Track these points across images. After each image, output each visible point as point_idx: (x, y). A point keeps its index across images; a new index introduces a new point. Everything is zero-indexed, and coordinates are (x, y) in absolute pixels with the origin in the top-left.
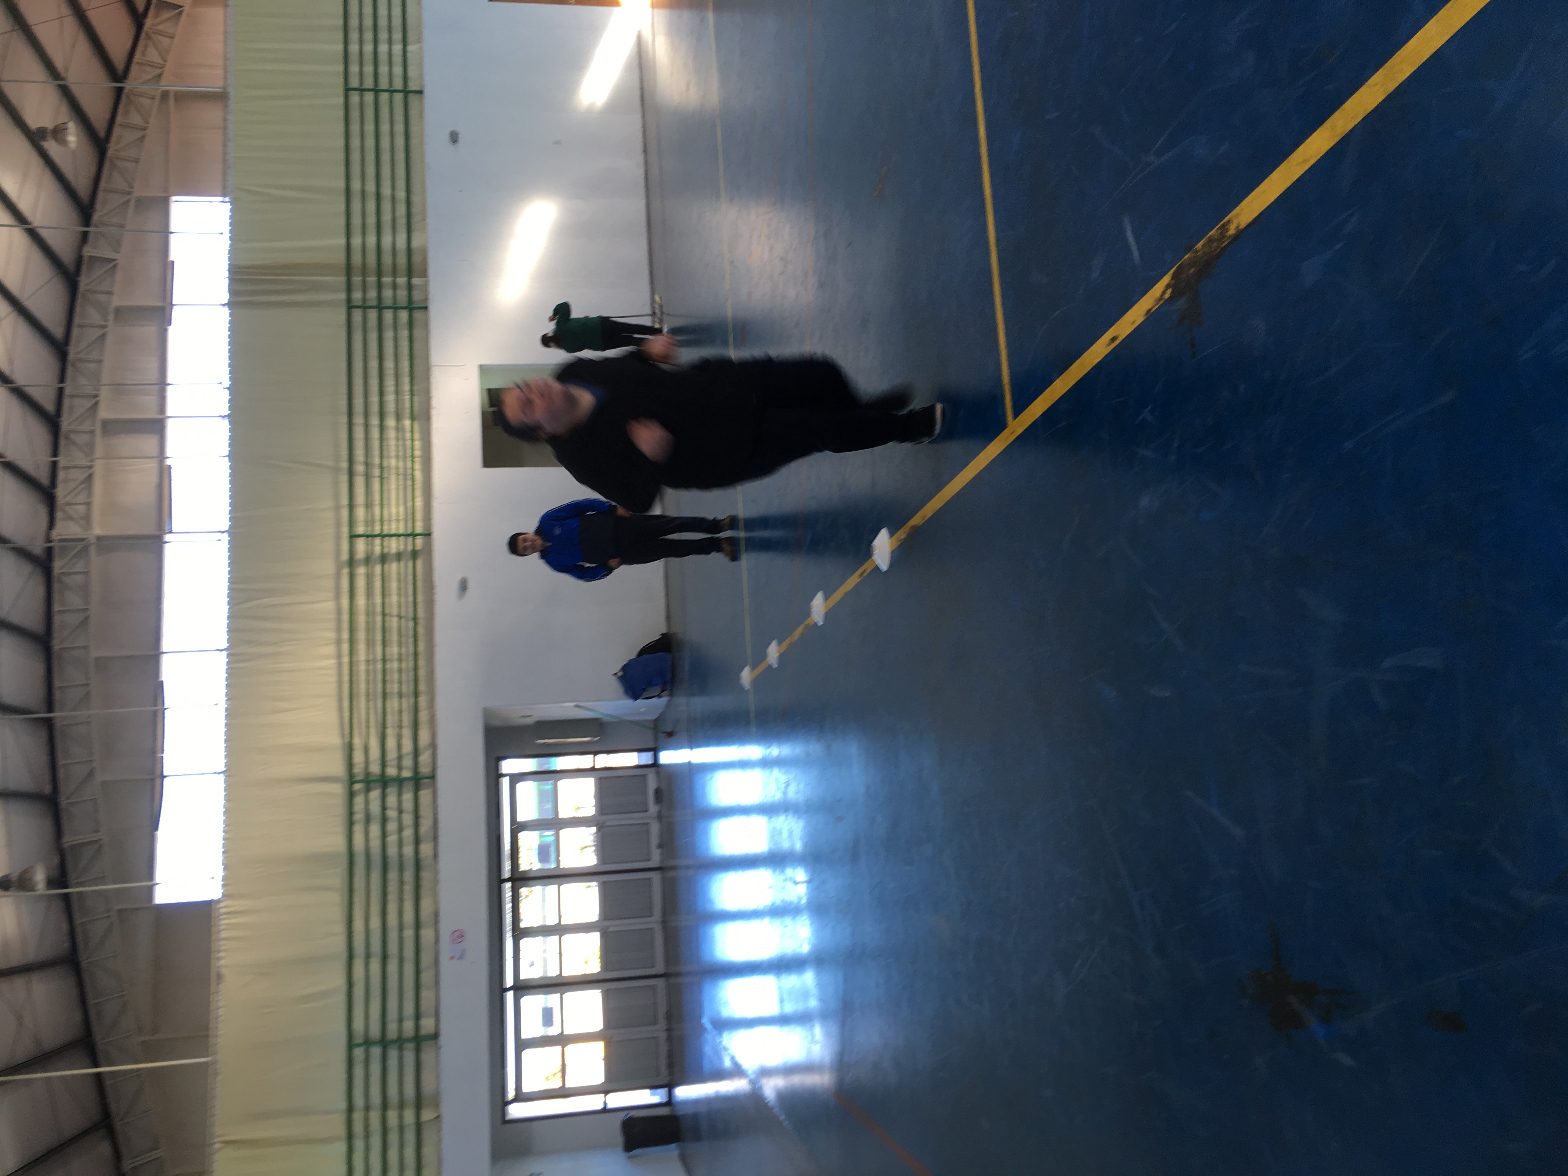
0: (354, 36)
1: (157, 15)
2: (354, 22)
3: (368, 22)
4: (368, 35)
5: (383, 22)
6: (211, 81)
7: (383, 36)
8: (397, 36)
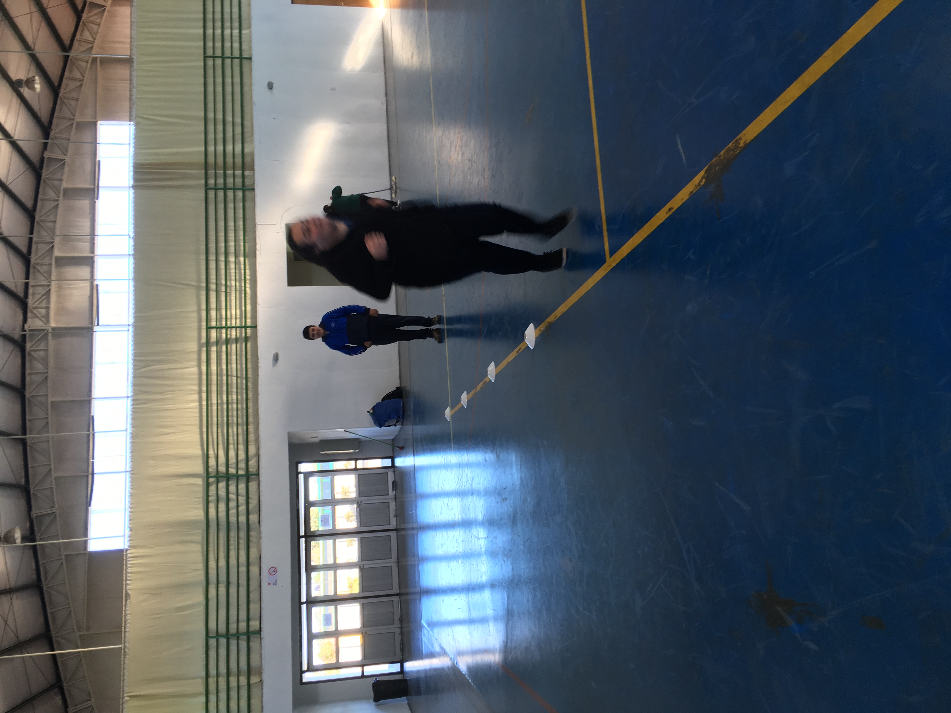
0: (210, 24)
1: (89, 12)
2: (209, 16)
3: (218, 16)
4: (218, 24)
5: (227, 16)
6: (124, 51)
7: (227, 24)
8: (236, 24)
